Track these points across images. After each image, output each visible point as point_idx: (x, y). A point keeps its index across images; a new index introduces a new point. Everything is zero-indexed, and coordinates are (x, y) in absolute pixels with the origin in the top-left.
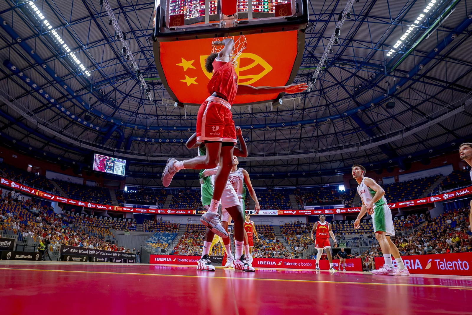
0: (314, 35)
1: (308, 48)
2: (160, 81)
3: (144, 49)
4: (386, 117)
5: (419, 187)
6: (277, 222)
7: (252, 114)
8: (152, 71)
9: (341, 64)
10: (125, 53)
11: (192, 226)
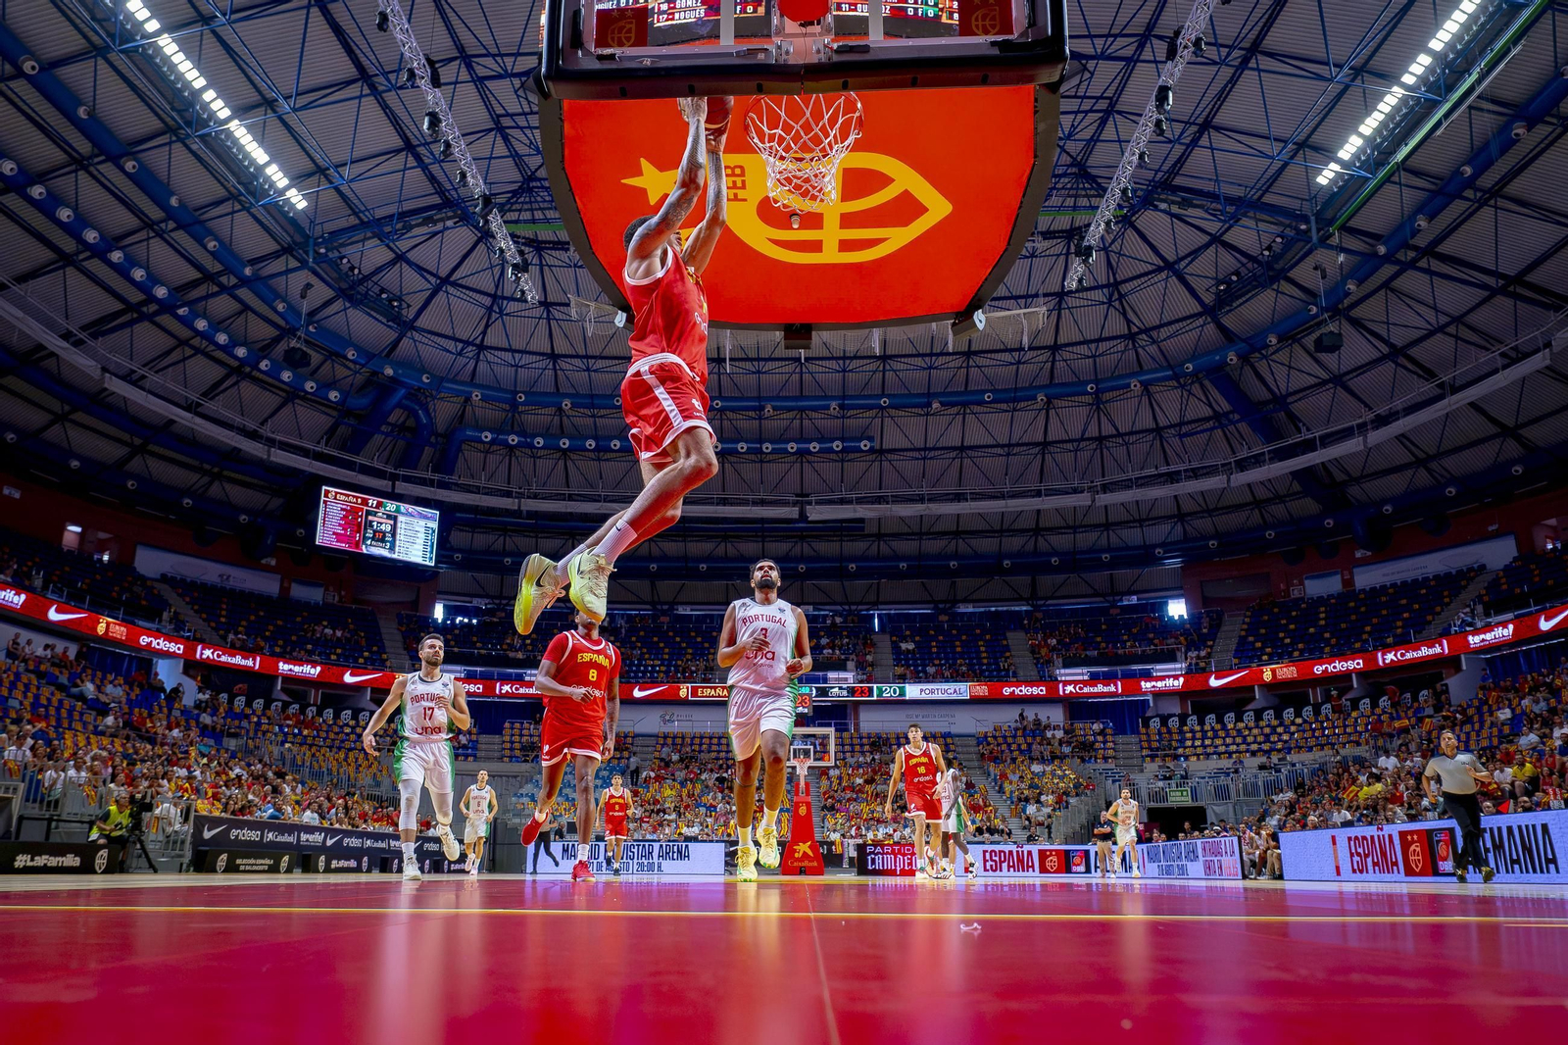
0: (1087, 105)
1: (1070, 146)
2: (564, 236)
3: (506, 122)
4: (1317, 381)
5: (1417, 606)
6: (966, 723)
7: (884, 358)
8: (536, 202)
9: (1173, 202)
10: (434, 131)
11: (675, 741)
